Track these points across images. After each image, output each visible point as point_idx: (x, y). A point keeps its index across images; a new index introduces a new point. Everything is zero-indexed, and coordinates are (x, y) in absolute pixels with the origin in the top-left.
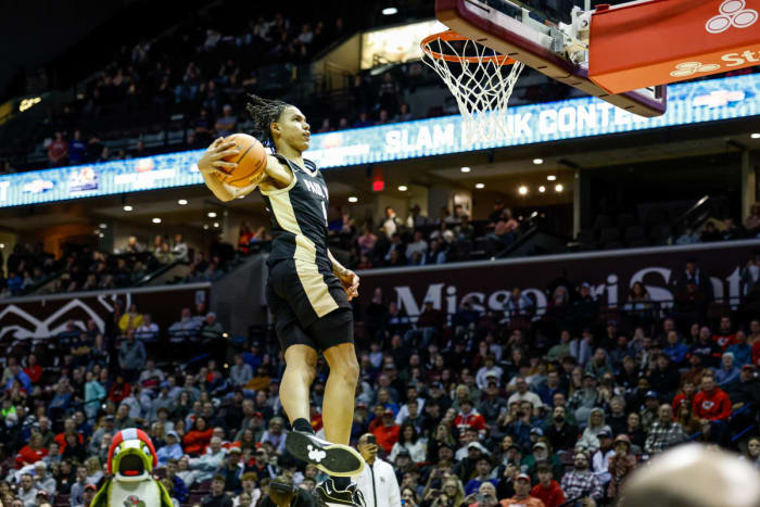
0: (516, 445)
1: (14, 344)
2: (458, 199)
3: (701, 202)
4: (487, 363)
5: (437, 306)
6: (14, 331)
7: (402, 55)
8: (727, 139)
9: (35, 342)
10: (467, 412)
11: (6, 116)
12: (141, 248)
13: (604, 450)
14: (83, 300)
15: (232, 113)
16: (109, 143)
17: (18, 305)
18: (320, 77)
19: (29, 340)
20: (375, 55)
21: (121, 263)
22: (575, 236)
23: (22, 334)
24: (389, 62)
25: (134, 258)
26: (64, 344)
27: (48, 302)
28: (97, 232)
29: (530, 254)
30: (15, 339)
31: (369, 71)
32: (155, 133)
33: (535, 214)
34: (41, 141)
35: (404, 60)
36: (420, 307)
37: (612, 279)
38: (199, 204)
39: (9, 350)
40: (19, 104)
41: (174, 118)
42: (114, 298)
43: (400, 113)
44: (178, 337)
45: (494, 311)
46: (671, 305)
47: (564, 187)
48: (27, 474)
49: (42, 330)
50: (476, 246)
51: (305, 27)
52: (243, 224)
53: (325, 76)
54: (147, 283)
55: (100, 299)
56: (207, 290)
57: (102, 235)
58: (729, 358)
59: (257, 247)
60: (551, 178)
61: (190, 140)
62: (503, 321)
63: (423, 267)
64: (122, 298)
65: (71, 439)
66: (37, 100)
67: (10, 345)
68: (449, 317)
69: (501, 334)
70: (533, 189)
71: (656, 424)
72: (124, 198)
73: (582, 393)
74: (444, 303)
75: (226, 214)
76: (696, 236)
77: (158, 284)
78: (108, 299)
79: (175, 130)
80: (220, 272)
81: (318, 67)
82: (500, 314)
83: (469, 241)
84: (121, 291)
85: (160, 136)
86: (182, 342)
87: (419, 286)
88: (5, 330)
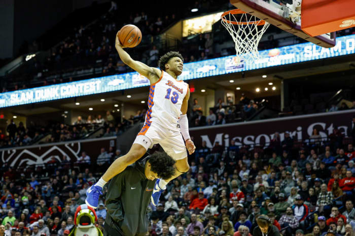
0: (257, 205)
1: (27, 167)
2: (228, 95)
3: (339, 92)
4: (244, 169)
5: (220, 144)
6: (27, 161)
7: (201, 30)
8: (350, 63)
9: (37, 166)
10: (235, 192)
11: (20, 63)
12: (84, 122)
13: (299, 206)
14: (59, 146)
17: (29, 149)
18: (164, 41)
19: (34, 165)
20: (189, 30)
21: (75, 129)
22: (282, 110)
23: (30, 162)
24: (196, 33)
25: (81, 127)
26: (50, 166)
27: (42, 148)
28: (63, 115)
29: (262, 118)
30: (27, 165)
31: (186, 38)
32: (90, 69)
33: (264, 100)
34: (37, 74)
35: (202, 32)
36: (212, 144)
37: (299, 128)
38: (110, 101)
39: (25, 170)
40: (25, 58)
41: (98, 61)
42: (72, 145)
43: (201, 57)
44: (102, 161)
45: (246, 145)
46: (326, 139)
47: (277, 88)
48: (35, 226)
49: (40, 161)
50: (237, 116)
51: (159, 19)
53: (166, 41)
54: (88, 138)
55: (66, 145)
56: (115, 140)
57: (66, 117)
58: (351, 163)
59: (137, 120)
60: (271, 84)
61: (104, 71)
62: (250, 149)
63: (214, 126)
64: (76, 145)
65: (54, 210)
66: (34, 55)
67: (25, 168)
68: (226, 148)
69: (250, 155)
70: (262, 89)
71: (320, 194)
72: (75, 99)
73: (286, 181)
74: (224, 142)
75: (122, 105)
76: (337, 108)
77: (92, 138)
78: (70, 145)
79: (98, 67)
80: (121, 132)
81: (163, 37)
82: (249, 146)
83: (234, 114)
84: (75, 142)
85: (91, 70)
86: (104, 164)
87: (212, 135)
88: (23, 161)
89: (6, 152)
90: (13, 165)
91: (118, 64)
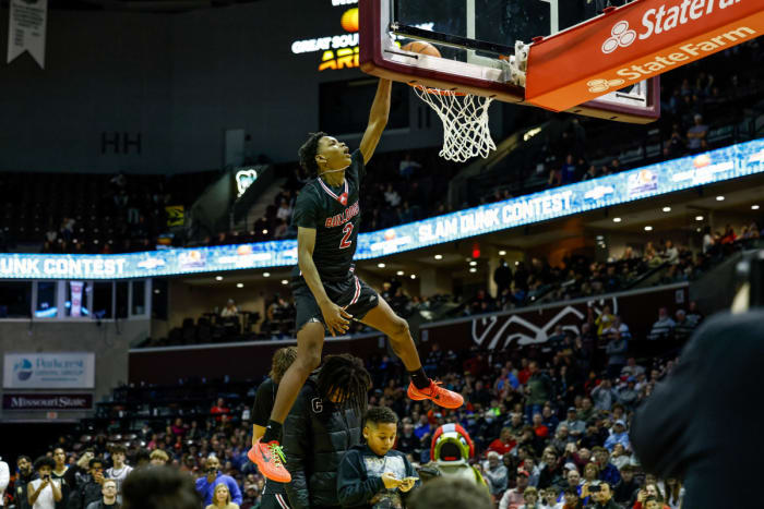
6: (519, 338)
14: (573, 306)
15: (703, 122)
16: (595, 162)
17: (519, 315)
21: (611, 271)
23: (524, 340)
27: (544, 311)
30: (518, 345)
32: (636, 148)
34: (535, 168)
38: (682, 210)
40: (523, 135)
41: (651, 133)
42: (602, 302)
49: (542, 335)
52: (728, 226)
56: (686, 289)
61: (666, 151)
64: (609, 302)
66: (538, 130)
67: (515, 350)
72: (608, 211)
77: (647, 286)
78: (597, 304)
79: (653, 144)
80: (701, 272)
84: (608, 296)
85: (639, 151)
88: (510, 338)
89: (479, 322)
90: (493, 345)
91: (689, 135)
